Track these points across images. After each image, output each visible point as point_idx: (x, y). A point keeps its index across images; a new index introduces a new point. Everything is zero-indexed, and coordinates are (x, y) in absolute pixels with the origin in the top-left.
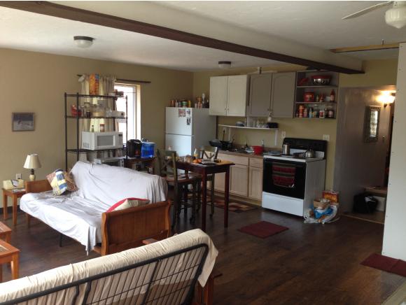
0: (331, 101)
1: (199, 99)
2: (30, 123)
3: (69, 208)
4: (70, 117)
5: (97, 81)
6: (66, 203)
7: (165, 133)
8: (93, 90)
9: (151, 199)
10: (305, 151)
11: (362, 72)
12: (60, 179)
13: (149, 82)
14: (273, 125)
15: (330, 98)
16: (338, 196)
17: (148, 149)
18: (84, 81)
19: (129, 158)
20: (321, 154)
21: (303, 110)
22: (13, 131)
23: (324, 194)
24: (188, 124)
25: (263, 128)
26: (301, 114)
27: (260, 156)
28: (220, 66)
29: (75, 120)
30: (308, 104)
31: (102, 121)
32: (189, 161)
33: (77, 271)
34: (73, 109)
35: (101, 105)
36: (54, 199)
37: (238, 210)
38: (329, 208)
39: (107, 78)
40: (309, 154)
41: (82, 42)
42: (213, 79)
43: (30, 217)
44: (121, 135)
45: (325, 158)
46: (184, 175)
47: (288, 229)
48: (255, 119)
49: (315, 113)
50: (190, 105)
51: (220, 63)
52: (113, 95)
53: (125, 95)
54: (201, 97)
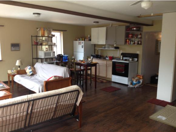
0: (140, 38)
1: (87, 37)
2: (18, 47)
3: (32, 80)
4: (34, 45)
5: (44, 31)
6: (32, 78)
7: (73, 52)
8: (42, 34)
9: (63, 76)
10: (129, 58)
11: (152, 25)
12: (30, 69)
13: (66, 31)
14: (117, 48)
15: (139, 36)
16: (143, 76)
17: (66, 58)
18: (39, 30)
19: (58, 61)
20: (136, 59)
21: (128, 42)
22: (12, 51)
23: (137, 76)
24: (82, 48)
25: (113, 49)
26: (127, 43)
27: (111, 60)
28: (94, 23)
29: (36, 46)
30: (130, 39)
31: (47, 47)
32: (80, 62)
33: (29, 97)
34: (35, 42)
35: (46, 40)
36: (27, 77)
37: (102, 82)
38: (139, 81)
39: (49, 29)
40: (131, 59)
41: (36, 15)
42: (92, 29)
43: (18, 84)
44: (54, 52)
45: (138, 61)
46: (79, 68)
47: (120, 89)
48: (110, 45)
49: (133, 42)
50: (83, 40)
51: (94, 22)
52: (50, 36)
53: (55, 36)
54: (88, 37)
